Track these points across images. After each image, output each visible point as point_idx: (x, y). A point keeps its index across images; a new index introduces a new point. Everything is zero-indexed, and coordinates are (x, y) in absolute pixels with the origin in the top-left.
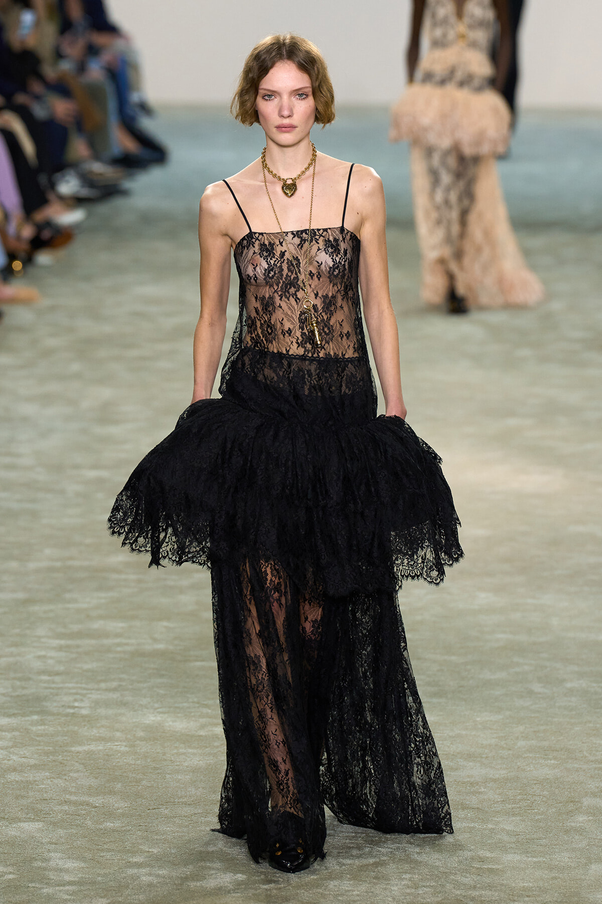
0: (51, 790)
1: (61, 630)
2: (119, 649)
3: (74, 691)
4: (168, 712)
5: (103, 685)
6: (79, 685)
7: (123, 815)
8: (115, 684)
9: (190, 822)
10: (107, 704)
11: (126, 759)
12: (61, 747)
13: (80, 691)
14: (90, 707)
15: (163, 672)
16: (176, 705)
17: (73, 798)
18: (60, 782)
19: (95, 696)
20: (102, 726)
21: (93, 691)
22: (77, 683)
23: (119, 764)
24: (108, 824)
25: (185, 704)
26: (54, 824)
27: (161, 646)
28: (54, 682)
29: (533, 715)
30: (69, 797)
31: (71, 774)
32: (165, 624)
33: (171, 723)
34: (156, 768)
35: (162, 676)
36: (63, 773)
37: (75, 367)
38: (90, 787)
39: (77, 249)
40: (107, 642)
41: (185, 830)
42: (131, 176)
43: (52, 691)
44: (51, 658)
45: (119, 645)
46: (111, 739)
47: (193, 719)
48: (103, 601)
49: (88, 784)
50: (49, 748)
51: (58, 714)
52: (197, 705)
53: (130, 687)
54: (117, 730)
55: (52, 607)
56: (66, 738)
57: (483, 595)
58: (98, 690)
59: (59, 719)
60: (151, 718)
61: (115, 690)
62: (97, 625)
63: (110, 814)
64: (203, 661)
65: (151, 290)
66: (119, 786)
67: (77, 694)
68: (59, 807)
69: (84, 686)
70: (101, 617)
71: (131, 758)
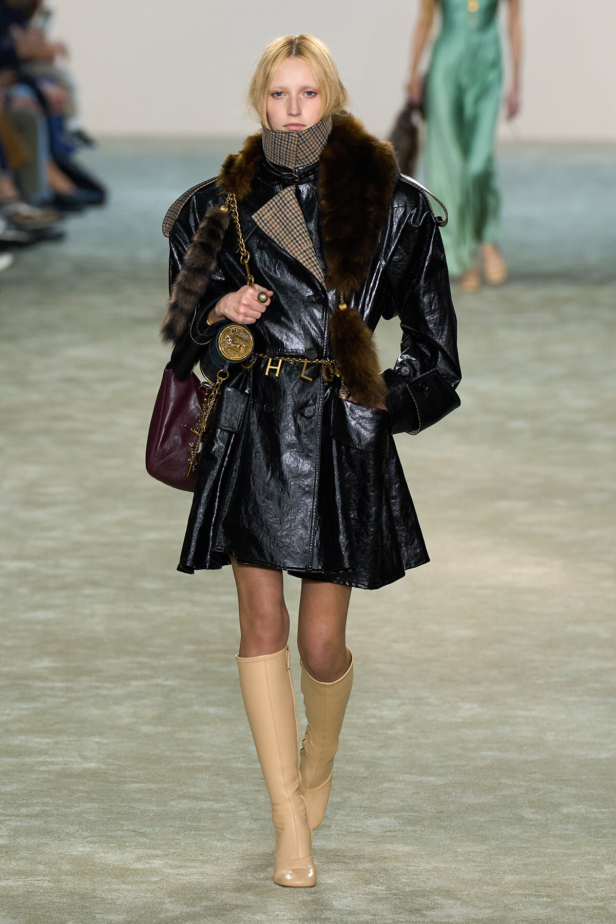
2: (44, 768)
4: (99, 842)
5: (24, 811)
8: (37, 809)
10: (28, 833)
11: (49, 896)
14: (8, 836)
15: (94, 796)
16: (108, 834)
19: (13, 824)
20: (22, 858)
21: (12, 818)
23: (41, 902)
25: (119, 833)
27: (92, 765)
29: (523, 846)
32: (97, 739)
33: (102, 855)
34: (84, 907)
35: (92, 800)
40: (27, 760)
42: (61, 218)
45: (44, 763)
46: (32, 873)
47: (128, 849)
48: (25, 713)
52: (133, 834)
53: (56, 812)
54: (40, 863)
57: (467, 706)
58: (18, 816)
60: (79, 849)
61: (37, 816)
62: (17, 741)
65: (85, 352)
70: (22, 732)
71: (55, 895)
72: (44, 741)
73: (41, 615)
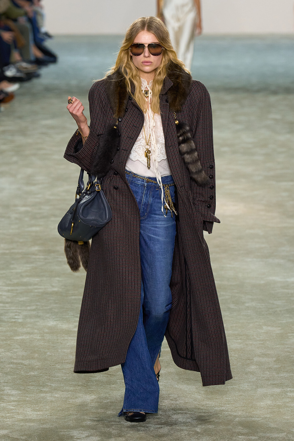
0: (5, 358)
1: (8, 282)
2: (36, 291)
3: (15, 311)
4: (59, 320)
5: (29, 308)
6: (17, 308)
7: (38, 369)
8: (34, 307)
9: (70, 371)
10: (30, 317)
11: (40, 342)
12: (9, 337)
13: (18, 311)
14: (23, 318)
15: (57, 302)
16: (63, 317)
17: (15, 361)
18: (9, 354)
19: (25, 313)
20: (29, 327)
21: (24, 311)
22: (16, 307)
23: (37, 345)
24: (32, 373)
25: (67, 317)
26: (6, 373)
27: (56, 289)
28: (5, 307)
30: (13, 361)
31: (14, 350)
32: (58, 279)
33: (61, 325)
34: (54, 347)
35: (56, 303)
36: (10, 349)
37: (15, 159)
38: (23, 356)
39: (15, 104)
40: (30, 287)
41: (67, 375)
42: (40, 68)
43: (5, 311)
44: (4, 295)
45: (36, 289)
46: (32, 333)
47: (71, 323)
48: (28, 268)
49: (22, 354)
50: (3, 338)
51: (8, 322)
52: (73, 317)
53: (41, 309)
54: (36, 329)
55: (4, 272)
56: (11, 333)
58: (26, 310)
59: (8, 324)
60: (51, 323)
61: (34, 310)
62: (25, 280)
63: (32, 369)
64: (75, 296)
66: (36, 355)
67: (16, 312)
68: (8, 365)
69: (20, 308)
70: (27, 276)
71: (42, 342)
72: (36, 280)
73: (34, 229)
